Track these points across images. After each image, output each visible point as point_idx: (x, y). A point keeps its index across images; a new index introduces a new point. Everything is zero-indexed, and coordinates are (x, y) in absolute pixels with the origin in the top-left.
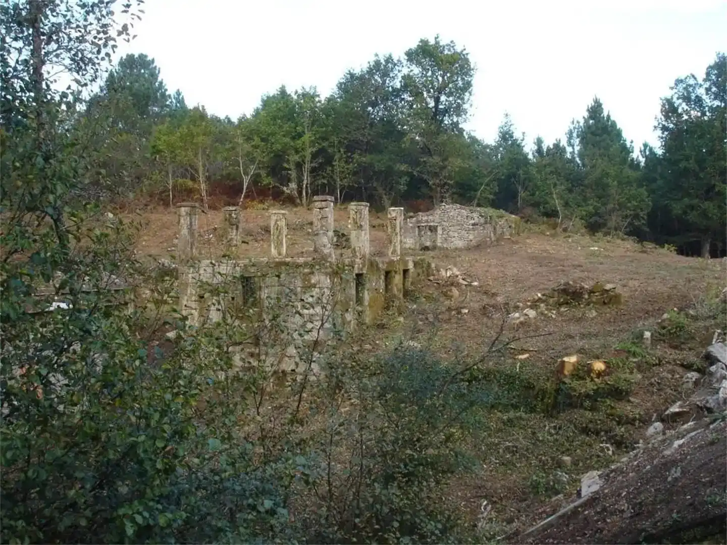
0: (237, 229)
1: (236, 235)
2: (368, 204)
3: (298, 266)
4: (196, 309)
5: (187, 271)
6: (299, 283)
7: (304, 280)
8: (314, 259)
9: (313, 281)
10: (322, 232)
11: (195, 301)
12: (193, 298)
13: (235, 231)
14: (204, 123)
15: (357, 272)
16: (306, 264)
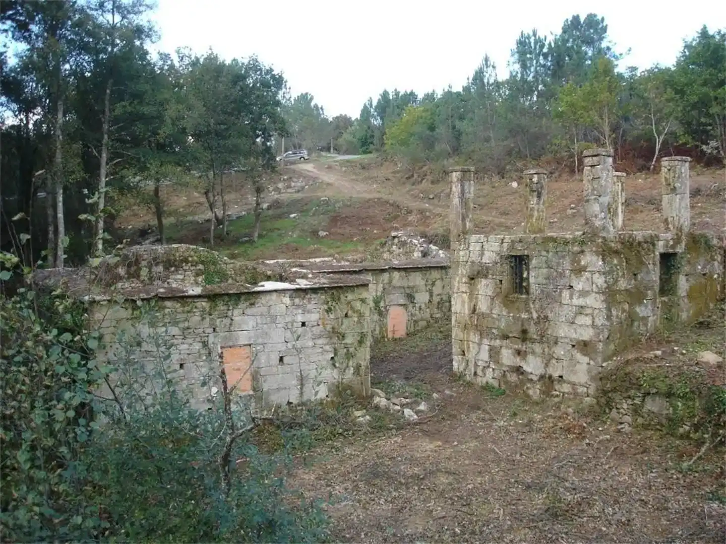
0: (539, 196)
1: (538, 204)
2: (689, 159)
3: (566, 243)
4: (466, 293)
5: (458, 247)
6: (567, 264)
7: (573, 261)
8: (584, 234)
9: (583, 263)
10: (593, 197)
11: (465, 283)
12: (464, 280)
13: (535, 199)
14: (608, 79)
15: (662, 251)
16: (574, 241)
